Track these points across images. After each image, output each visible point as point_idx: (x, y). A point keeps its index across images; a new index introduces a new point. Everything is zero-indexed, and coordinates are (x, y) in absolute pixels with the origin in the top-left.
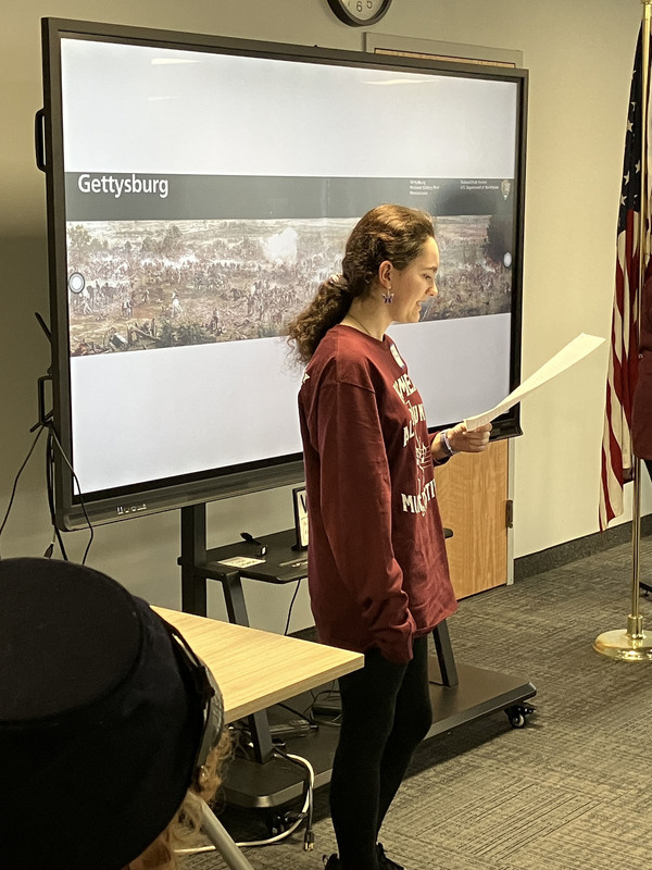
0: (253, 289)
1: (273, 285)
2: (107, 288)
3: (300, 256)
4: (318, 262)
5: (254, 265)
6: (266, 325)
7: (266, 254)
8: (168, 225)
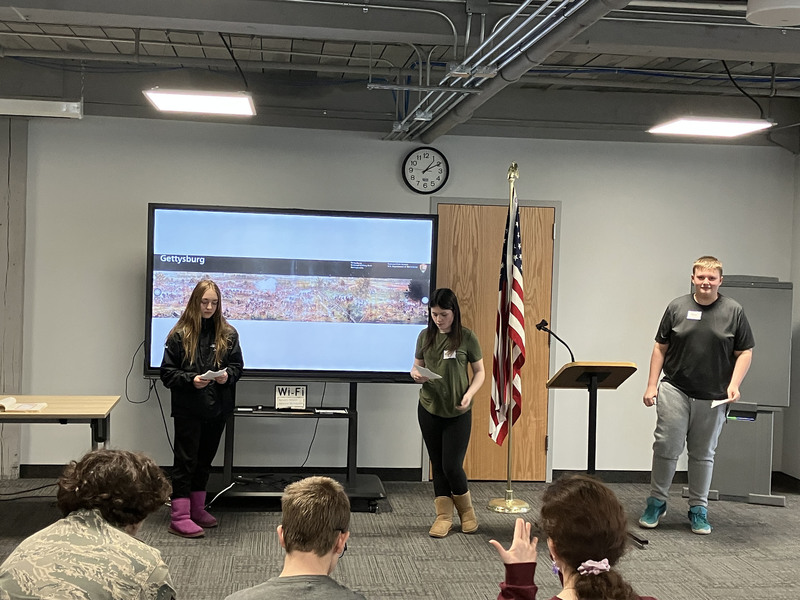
0: (249, 301)
1: (260, 300)
2: (172, 296)
3: (277, 290)
4: (289, 293)
5: (249, 291)
6: (256, 316)
7: (257, 288)
8: (204, 274)
